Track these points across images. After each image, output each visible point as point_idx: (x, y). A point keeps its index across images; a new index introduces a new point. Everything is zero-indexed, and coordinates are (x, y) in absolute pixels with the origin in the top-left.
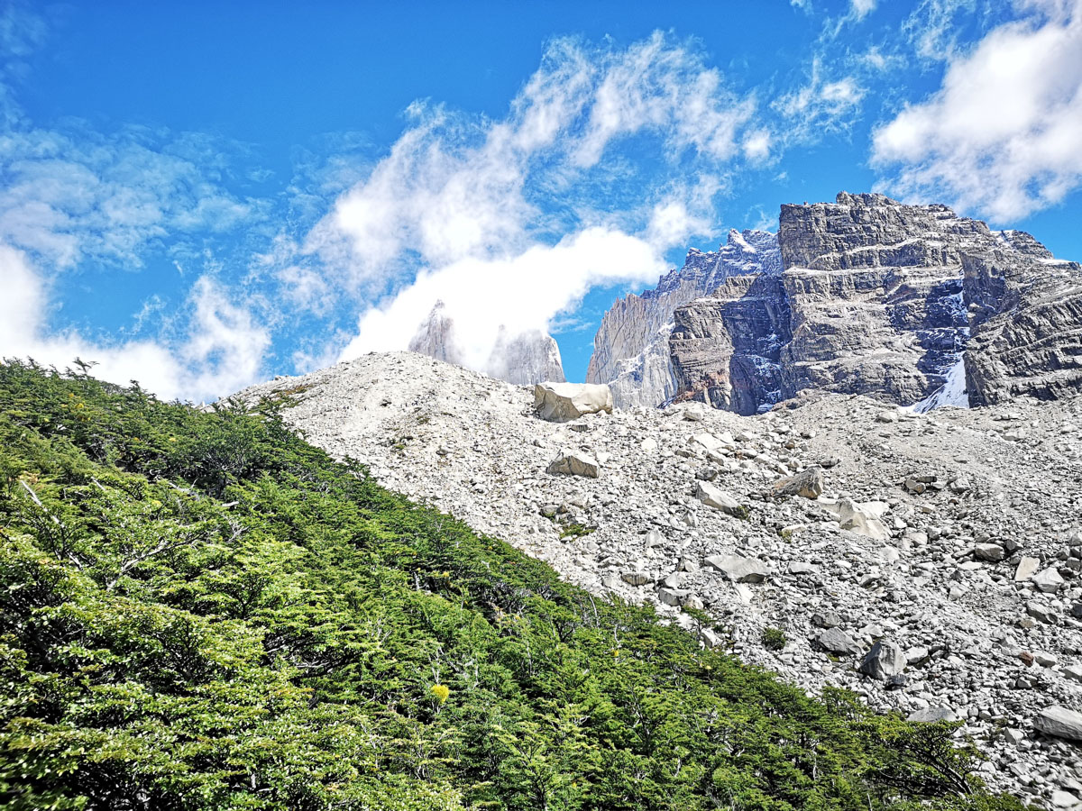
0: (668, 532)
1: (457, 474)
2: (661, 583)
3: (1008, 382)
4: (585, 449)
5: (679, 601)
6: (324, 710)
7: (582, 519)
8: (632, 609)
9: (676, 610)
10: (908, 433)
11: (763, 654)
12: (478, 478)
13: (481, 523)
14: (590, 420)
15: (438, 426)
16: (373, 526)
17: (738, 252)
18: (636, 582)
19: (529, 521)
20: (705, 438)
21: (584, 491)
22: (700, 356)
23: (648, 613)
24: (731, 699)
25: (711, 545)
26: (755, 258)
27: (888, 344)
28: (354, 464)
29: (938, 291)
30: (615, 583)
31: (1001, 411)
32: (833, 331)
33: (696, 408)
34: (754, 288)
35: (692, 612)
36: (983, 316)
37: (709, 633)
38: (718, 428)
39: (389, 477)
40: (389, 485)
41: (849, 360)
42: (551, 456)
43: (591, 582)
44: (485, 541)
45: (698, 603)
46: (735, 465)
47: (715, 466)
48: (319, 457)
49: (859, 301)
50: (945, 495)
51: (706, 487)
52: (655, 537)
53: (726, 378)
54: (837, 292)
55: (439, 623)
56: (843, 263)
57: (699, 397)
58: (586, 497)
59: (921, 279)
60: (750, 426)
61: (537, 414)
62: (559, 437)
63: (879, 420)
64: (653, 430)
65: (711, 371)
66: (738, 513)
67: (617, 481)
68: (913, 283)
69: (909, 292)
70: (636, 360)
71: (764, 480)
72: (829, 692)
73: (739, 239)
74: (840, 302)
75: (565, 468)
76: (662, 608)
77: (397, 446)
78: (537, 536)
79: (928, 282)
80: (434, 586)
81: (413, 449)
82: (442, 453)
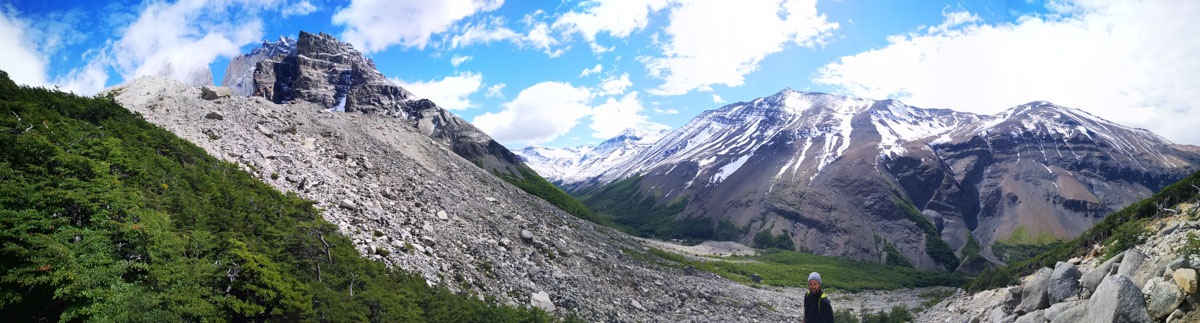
0: (245, 140)
1: (172, 117)
2: (242, 157)
3: (356, 106)
4: (219, 110)
5: (247, 163)
6: (128, 188)
7: (216, 134)
8: (231, 164)
9: (245, 166)
10: (326, 117)
11: (271, 181)
12: (180, 119)
13: (180, 134)
14: (222, 100)
15: (166, 101)
16: (144, 134)
17: (283, 45)
18: (233, 156)
19: (198, 135)
20: (262, 110)
21: (218, 124)
22: (264, 80)
23: (236, 166)
24: (259, 193)
25: (259, 145)
26: (288, 48)
27: (326, 88)
28: (138, 114)
29: (344, 73)
30: (226, 156)
31: (352, 114)
32: (310, 80)
33: (260, 99)
34: (286, 59)
35: (250, 166)
36: (355, 84)
37: (255, 173)
38: (266, 107)
39: (149, 118)
40: (149, 121)
41: (313, 91)
42: (207, 112)
43: (218, 155)
44: (181, 140)
45: (253, 164)
46: (271, 120)
47: (264, 120)
48: (127, 111)
49: (320, 71)
50: (333, 138)
51: (260, 126)
52: (241, 141)
53: (272, 90)
54: (314, 67)
55: (165, 165)
56: (317, 57)
57: (262, 95)
58: (218, 127)
59: (340, 68)
60: (278, 108)
61: (203, 97)
62: (210, 106)
63: (319, 112)
64: (244, 105)
65: (267, 86)
66: (270, 136)
67: (230, 122)
68: (337, 69)
69: (335, 72)
70: (240, 79)
71: (279, 126)
72: (288, 193)
73: (284, 40)
74: (314, 71)
75: (212, 116)
76: (241, 165)
77: (152, 108)
78: (201, 140)
79: (341, 69)
80: (164, 154)
81: (157, 109)
82: (168, 110)
